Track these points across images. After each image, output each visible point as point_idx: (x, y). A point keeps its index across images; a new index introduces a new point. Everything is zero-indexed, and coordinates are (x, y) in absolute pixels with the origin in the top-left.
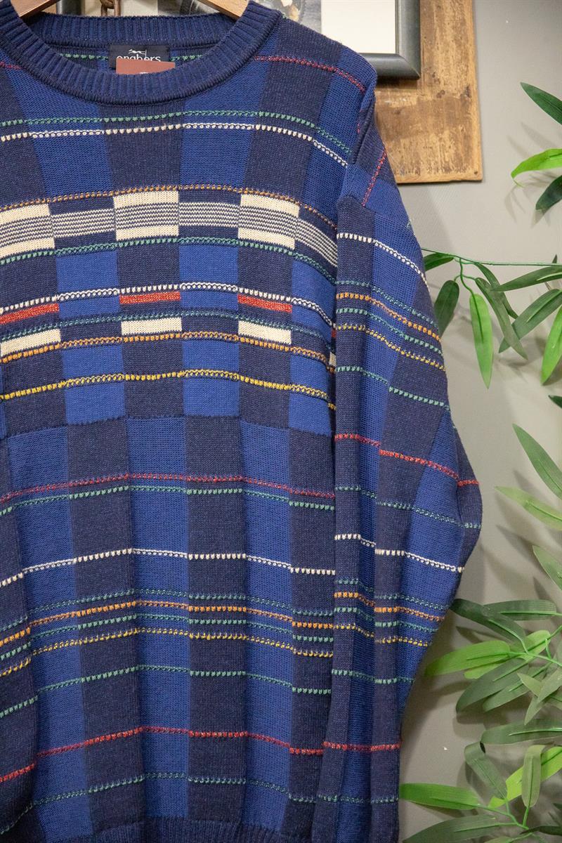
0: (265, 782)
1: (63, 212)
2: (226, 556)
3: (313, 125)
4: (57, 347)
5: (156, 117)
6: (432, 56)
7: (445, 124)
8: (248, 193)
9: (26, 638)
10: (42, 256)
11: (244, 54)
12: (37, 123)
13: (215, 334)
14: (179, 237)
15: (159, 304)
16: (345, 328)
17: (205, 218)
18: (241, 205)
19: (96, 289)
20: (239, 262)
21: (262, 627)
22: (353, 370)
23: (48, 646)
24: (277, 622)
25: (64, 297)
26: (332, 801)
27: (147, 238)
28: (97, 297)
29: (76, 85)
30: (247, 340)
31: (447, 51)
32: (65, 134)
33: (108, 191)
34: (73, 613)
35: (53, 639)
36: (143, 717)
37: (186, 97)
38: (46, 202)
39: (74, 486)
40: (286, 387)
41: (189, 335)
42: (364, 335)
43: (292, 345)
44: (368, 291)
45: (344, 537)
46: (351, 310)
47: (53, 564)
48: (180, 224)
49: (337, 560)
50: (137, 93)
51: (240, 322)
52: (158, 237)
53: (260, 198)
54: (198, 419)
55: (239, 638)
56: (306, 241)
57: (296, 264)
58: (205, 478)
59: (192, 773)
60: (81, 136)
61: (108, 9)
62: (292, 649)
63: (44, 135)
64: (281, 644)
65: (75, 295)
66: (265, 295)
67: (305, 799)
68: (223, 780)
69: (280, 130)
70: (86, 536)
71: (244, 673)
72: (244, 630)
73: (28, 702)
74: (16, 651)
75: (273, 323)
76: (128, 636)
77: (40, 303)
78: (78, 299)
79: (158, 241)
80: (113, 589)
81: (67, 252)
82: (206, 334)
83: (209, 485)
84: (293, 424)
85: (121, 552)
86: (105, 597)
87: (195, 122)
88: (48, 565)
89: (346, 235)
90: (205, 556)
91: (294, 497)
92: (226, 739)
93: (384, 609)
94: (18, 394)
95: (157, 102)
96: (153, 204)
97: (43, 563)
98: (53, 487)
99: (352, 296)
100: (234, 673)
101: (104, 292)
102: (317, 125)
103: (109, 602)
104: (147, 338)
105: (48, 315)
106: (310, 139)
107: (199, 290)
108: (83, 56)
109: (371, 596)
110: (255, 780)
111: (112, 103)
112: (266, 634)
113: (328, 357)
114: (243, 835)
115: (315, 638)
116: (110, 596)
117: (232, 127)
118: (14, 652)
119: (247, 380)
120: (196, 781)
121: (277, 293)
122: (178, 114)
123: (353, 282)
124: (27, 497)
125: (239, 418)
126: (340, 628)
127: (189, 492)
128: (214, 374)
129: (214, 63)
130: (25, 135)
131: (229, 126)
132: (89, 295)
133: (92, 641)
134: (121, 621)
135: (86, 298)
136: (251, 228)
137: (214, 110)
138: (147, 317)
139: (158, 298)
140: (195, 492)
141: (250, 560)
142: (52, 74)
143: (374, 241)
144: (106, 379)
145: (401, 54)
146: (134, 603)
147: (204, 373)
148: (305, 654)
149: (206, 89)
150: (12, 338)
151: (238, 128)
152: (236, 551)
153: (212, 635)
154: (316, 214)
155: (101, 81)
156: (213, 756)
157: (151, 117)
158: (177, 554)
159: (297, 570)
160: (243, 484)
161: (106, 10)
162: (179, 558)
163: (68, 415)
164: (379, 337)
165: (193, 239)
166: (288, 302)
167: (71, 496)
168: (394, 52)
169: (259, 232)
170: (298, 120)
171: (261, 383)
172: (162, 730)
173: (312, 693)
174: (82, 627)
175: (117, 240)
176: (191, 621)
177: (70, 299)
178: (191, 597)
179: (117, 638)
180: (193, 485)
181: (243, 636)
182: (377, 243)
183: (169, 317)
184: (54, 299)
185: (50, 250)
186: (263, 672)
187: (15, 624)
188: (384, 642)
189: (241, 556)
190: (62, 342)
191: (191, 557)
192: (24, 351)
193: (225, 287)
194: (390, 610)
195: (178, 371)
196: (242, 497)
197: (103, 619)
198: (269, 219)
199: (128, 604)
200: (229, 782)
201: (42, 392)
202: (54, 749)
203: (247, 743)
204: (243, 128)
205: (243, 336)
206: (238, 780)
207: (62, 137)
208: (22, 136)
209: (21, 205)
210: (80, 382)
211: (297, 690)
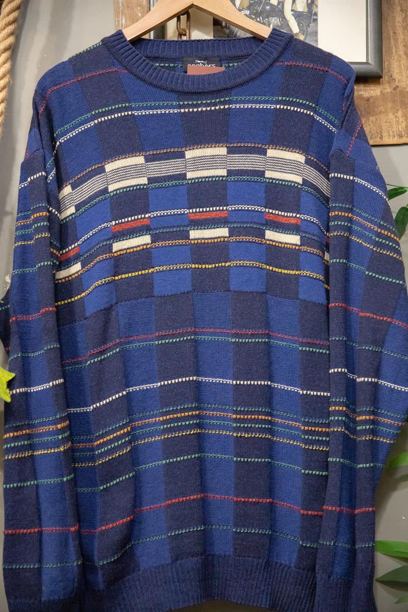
0: (284, 534)
1: (153, 161)
2: (257, 383)
3: (314, 105)
4: (148, 246)
5: (213, 101)
6: (390, 64)
7: (399, 107)
8: (272, 148)
9: (128, 433)
10: (140, 188)
11: (269, 61)
12: (137, 105)
13: (250, 239)
14: (227, 176)
15: (214, 219)
16: (335, 234)
17: (244, 164)
18: (267, 156)
19: (174, 210)
20: (266, 192)
21: (281, 431)
22: (341, 261)
23: (141, 440)
24: (290, 427)
25: (153, 215)
26: (330, 545)
27: (207, 177)
28: (174, 215)
29: (162, 82)
30: (271, 243)
31: (400, 61)
32: (155, 112)
33: (182, 148)
34: (158, 418)
35: (144, 436)
36: (203, 487)
37: (232, 88)
38: (142, 155)
39: (159, 336)
40: (297, 273)
41: (234, 239)
42: (348, 240)
43: (301, 245)
44: (350, 210)
45: (336, 370)
46: (339, 223)
47: (144, 387)
48: (228, 168)
49: (331, 386)
50: (200, 86)
51: (266, 231)
52: (213, 177)
53: (279, 151)
54: (239, 293)
55: (266, 437)
56: (310, 179)
57: (303, 193)
58: (244, 331)
59: (236, 525)
60: (165, 113)
61: (182, 36)
62: (301, 445)
63: (142, 113)
64: (294, 442)
65: (160, 214)
66: (283, 213)
67: (311, 545)
68: (256, 531)
69: (292, 108)
70: (166, 368)
71: (269, 460)
72: (270, 432)
73: (129, 475)
74: (122, 441)
75: (288, 231)
76: (194, 433)
77: (138, 219)
78: (162, 216)
79: (214, 179)
80: (184, 403)
82: (245, 238)
83: (247, 336)
84: (301, 296)
85: (189, 379)
86: (179, 408)
87: (238, 104)
88: (141, 387)
89: (336, 174)
90: (244, 383)
91: (302, 344)
92: (258, 503)
93: (364, 417)
94: (123, 276)
95: (213, 92)
96: (211, 156)
97: (138, 386)
98: (144, 336)
99: (340, 213)
100: (263, 460)
101: (179, 211)
102: (317, 105)
103: (182, 411)
104: (206, 241)
105: (143, 226)
106: (312, 114)
107: (240, 210)
108: (166, 65)
109: (354, 411)
110: (277, 532)
111: (185, 93)
112: (284, 435)
113: (324, 254)
114: (270, 568)
115: (317, 438)
116: (182, 407)
117: (261, 107)
118: (120, 442)
119: (271, 268)
120: (238, 531)
121: (290, 212)
122: (227, 99)
123: (341, 205)
124: (129, 343)
125: (266, 293)
126: (334, 430)
127: (233, 340)
128: (250, 264)
129: (250, 67)
130: (130, 113)
131: (259, 106)
132: (169, 213)
133: (170, 436)
134: (189, 424)
135: (168, 215)
136: (273, 170)
137: (250, 96)
138: (206, 228)
139: (213, 215)
140: (237, 340)
141: (273, 386)
142: (147, 75)
143: (355, 178)
144: (180, 267)
145: (370, 62)
146: (197, 412)
147: (243, 264)
148: (311, 448)
149: (245, 83)
150: (120, 241)
151: (265, 107)
152: (264, 379)
153: (248, 434)
154: (316, 162)
155: (178, 79)
156: (249, 514)
157: (210, 101)
158: (225, 381)
159: (305, 392)
160: (269, 336)
162: (226, 384)
163: (155, 290)
164: (358, 240)
165: (236, 178)
166: (298, 218)
167: (157, 342)
168: (365, 61)
169: (279, 173)
170: (304, 102)
171: (280, 270)
172: (215, 497)
173: (315, 474)
174: (164, 427)
175: (188, 178)
176: (235, 425)
177: (157, 216)
178: (235, 409)
179: (186, 434)
180: (236, 335)
181: (269, 436)
182: (356, 179)
183: (220, 227)
184: (147, 216)
185: (145, 185)
186: (282, 460)
187: (121, 424)
188: (364, 439)
189: (267, 383)
190: (152, 243)
191: (234, 382)
192: (128, 249)
193: (257, 208)
194: (368, 417)
195: (226, 262)
196: (267, 344)
197: (177, 422)
198: (285, 164)
199: (194, 413)
200: (260, 532)
201: (139, 275)
202: (145, 508)
203: (272, 507)
204: (269, 107)
205: (268, 240)
206: (266, 531)
207: (153, 114)
208: (128, 113)
209: (127, 157)
210: (163, 269)
211: (305, 471)
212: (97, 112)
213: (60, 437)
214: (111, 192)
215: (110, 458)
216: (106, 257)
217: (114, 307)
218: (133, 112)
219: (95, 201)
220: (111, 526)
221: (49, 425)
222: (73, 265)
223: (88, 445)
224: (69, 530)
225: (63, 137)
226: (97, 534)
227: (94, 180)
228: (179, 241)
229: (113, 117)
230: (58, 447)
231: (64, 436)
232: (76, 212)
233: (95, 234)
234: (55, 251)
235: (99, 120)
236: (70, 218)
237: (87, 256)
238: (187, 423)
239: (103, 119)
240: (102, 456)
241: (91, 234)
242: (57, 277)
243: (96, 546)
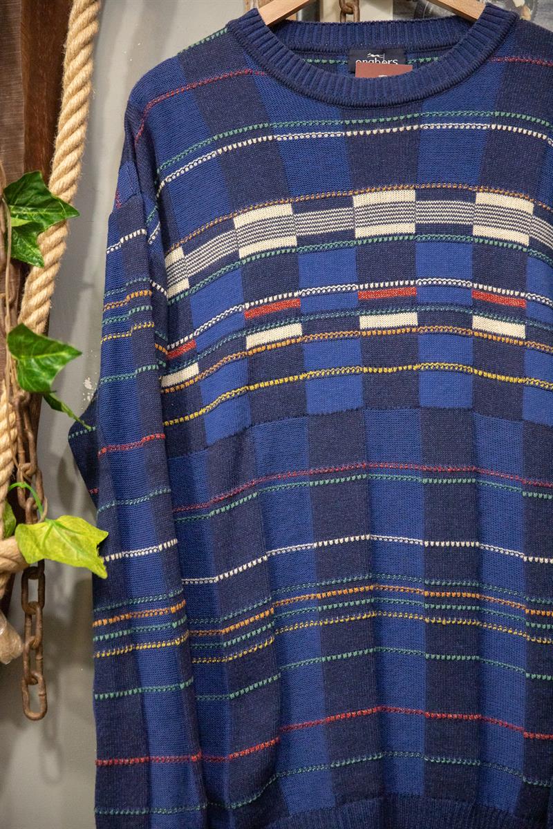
0: (498, 765)
1: (305, 211)
2: (460, 544)
3: (548, 124)
4: (298, 340)
5: (395, 119)
8: (483, 191)
9: (270, 618)
10: (285, 253)
11: (481, 56)
12: (281, 126)
13: (450, 329)
14: (416, 234)
15: (395, 299)
17: (441, 215)
18: (476, 203)
19: (336, 285)
20: (474, 258)
21: (494, 614)
23: (289, 627)
24: (509, 610)
25: (306, 293)
27: (385, 236)
28: (337, 292)
29: (319, 89)
30: (481, 334)
32: (308, 137)
33: (348, 190)
34: (313, 595)
35: (294, 620)
36: (381, 696)
37: (424, 98)
38: (289, 202)
39: (314, 474)
40: (520, 381)
41: (425, 329)
43: (526, 340)
47: (293, 548)
48: (417, 222)
50: (376, 96)
51: (474, 317)
52: (395, 235)
53: (495, 196)
54: (433, 411)
55: (473, 623)
56: (540, 238)
57: (530, 260)
58: (440, 467)
59: (428, 752)
60: (323, 138)
61: (347, 15)
62: (525, 636)
63: (288, 138)
64: (514, 630)
65: (316, 291)
66: (499, 290)
67: (540, 783)
68: (458, 761)
69: (515, 129)
70: (326, 522)
71: (478, 657)
72: (478, 616)
73: (273, 679)
74: (262, 629)
75: (507, 318)
76: (367, 618)
77: (283, 299)
78: (319, 295)
79: (396, 239)
80: (352, 573)
81: (308, 249)
82: (442, 328)
83: (445, 475)
84: (526, 416)
85: (360, 538)
86: (345, 581)
87: (432, 123)
88: (289, 548)
90: (440, 544)
91: (528, 488)
92: (461, 721)
94: (262, 385)
95: (396, 104)
96: (391, 203)
97: (284, 547)
98: (294, 474)
100: (469, 658)
101: (344, 287)
103: (348, 585)
104: (384, 332)
105: (290, 310)
106: (545, 137)
107: (435, 285)
108: (324, 61)
110: (488, 762)
111: (353, 106)
112: (499, 621)
114: (478, 815)
115: (549, 626)
116: (350, 580)
117: (468, 127)
118: (259, 631)
119: (480, 373)
120: (432, 761)
121: (510, 289)
122: (416, 115)
124: (270, 484)
125: (472, 410)
127: (425, 481)
128: (449, 367)
129: (451, 65)
130: (270, 138)
131: (465, 126)
132: (329, 291)
133: (332, 622)
134: (361, 604)
135: (327, 294)
136: (486, 225)
137: (450, 110)
138: (384, 312)
139: (395, 293)
140: (431, 481)
141: (482, 548)
142: (296, 79)
144: (345, 371)
146: (372, 587)
147: (439, 367)
148: (539, 641)
149: (443, 90)
150: (256, 332)
151: (474, 127)
152: (470, 539)
154: (549, 211)
155: (343, 85)
156: (449, 737)
157: (390, 119)
158: (412, 541)
159: (531, 559)
160: (477, 474)
161: (345, 15)
162: (414, 545)
163: (308, 406)
165: (429, 236)
166: (522, 298)
167: (311, 483)
169: (494, 229)
170: (533, 119)
171: (494, 376)
172: (398, 710)
173: (546, 679)
174: (322, 608)
175: (357, 237)
176: (427, 606)
177: (311, 295)
178: (427, 582)
179: (356, 620)
180: (429, 474)
181: (477, 622)
183: (405, 311)
184: (296, 294)
185: (293, 247)
186: (496, 657)
187: (260, 604)
189: (475, 544)
190: (303, 335)
191: (426, 543)
192: (268, 344)
193: (460, 282)
195: (414, 364)
196: (475, 487)
197: (343, 602)
198: (504, 216)
199: (367, 588)
200: (464, 763)
201: (284, 383)
202: (296, 725)
203: (481, 728)
204: (479, 128)
205: (477, 330)
206: (473, 762)
207: (305, 139)
208: (267, 139)
209: (266, 205)
210: (320, 374)
211: (531, 675)
212: (221, 136)
213: (175, 625)
214: (243, 259)
215: (245, 653)
216: (237, 357)
217: (248, 431)
218: (275, 137)
219: (219, 272)
220: (247, 751)
221: (158, 607)
222: (187, 367)
223: (210, 632)
224: (188, 759)
225: (170, 174)
226: (227, 762)
227: (217, 240)
228: (344, 333)
229: (245, 143)
230: (172, 639)
231: (179, 624)
232: (190, 287)
233: (220, 322)
234: (161, 348)
235: (225, 149)
236: (182, 296)
237: (208, 354)
238: (358, 603)
239: (230, 147)
240: (233, 651)
241: (214, 322)
242: (164, 385)
243: (226, 781)
